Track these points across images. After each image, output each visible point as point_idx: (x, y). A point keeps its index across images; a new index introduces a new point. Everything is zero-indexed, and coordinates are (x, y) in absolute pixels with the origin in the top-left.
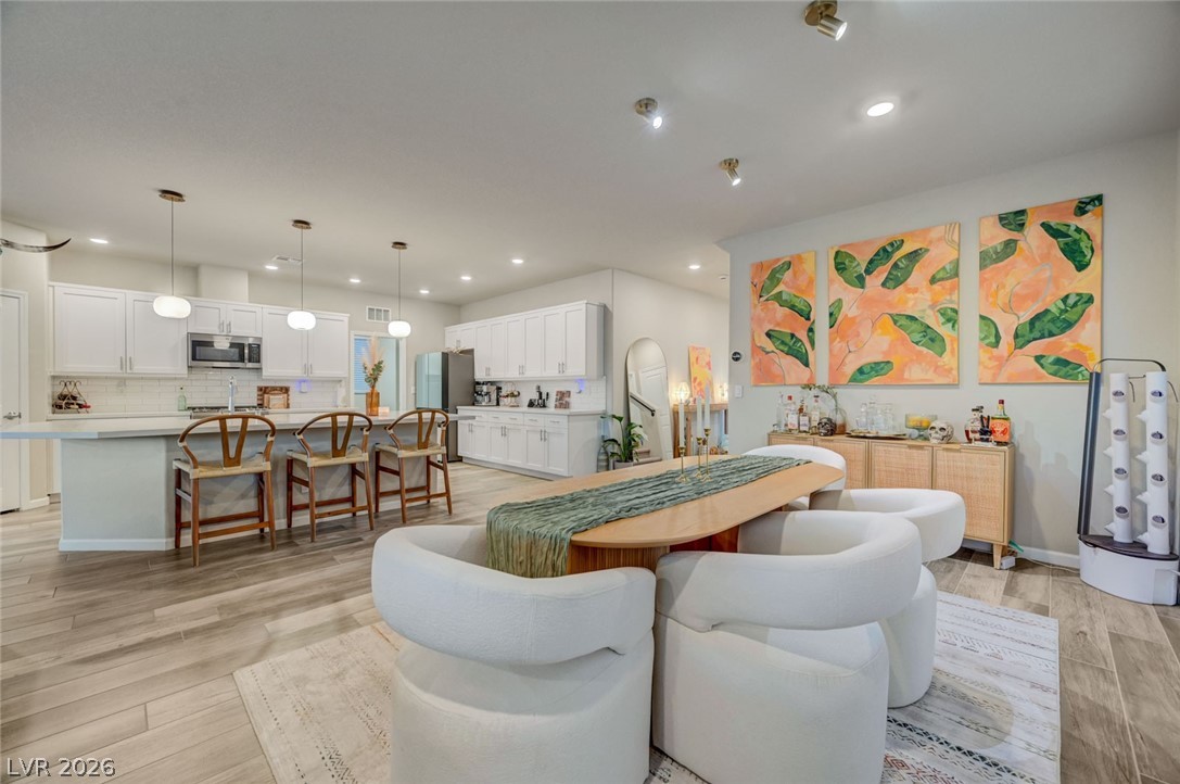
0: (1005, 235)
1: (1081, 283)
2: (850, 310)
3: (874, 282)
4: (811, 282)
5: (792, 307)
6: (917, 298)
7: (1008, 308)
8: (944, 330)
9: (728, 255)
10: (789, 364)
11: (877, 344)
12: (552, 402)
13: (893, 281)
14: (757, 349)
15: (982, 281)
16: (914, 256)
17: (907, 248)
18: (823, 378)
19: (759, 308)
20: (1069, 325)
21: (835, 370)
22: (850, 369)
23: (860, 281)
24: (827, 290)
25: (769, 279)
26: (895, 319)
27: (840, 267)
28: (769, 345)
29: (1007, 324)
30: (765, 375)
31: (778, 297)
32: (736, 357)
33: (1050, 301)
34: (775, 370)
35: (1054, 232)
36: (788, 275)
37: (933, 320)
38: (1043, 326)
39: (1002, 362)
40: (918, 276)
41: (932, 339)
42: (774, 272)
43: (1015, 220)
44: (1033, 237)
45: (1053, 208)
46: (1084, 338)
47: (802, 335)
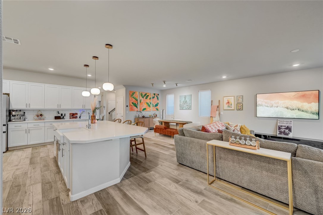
0: (154, 96)
1: (158, 102)
2: (142, 101)
3: (145, 98)
4: (138, 96)
5: (135, 99)
6: (148, 101)
7: (154, 103)
8: (150, 105)
9: (125, 88)
10: (135, 107)
11: (145, 106)
12: (67, 117)
13: (146, 98)
14: (130, 105)
15: (152, 100)
16: (148, 96)
17: (147, 95)
18: (139, 110)
19: (131, 98)
20: (157, 105)
21: (140, 109)
22: (142, 109)
23: (143, 97)
24: (139, 98)
25: (132, 94)
26: (146, 103)
27: (141, 95)
28: (132, 105)
29: (154, 105)
30: (132, 109)
31: (133, 97)
32: (127, 106)
33: (156, 103)
34: (133, 109)
35: (157, 97)
36: (135, 94)
37: (149, 104)
38: (156, 105)
39: (154, 108)
40: (148, 98)
41: (149, 106)
42: (133, 93)
43: (154, 94)
44: (156, 97)
45: (157, 94)
46: (158, 107)
47: (137, 104)
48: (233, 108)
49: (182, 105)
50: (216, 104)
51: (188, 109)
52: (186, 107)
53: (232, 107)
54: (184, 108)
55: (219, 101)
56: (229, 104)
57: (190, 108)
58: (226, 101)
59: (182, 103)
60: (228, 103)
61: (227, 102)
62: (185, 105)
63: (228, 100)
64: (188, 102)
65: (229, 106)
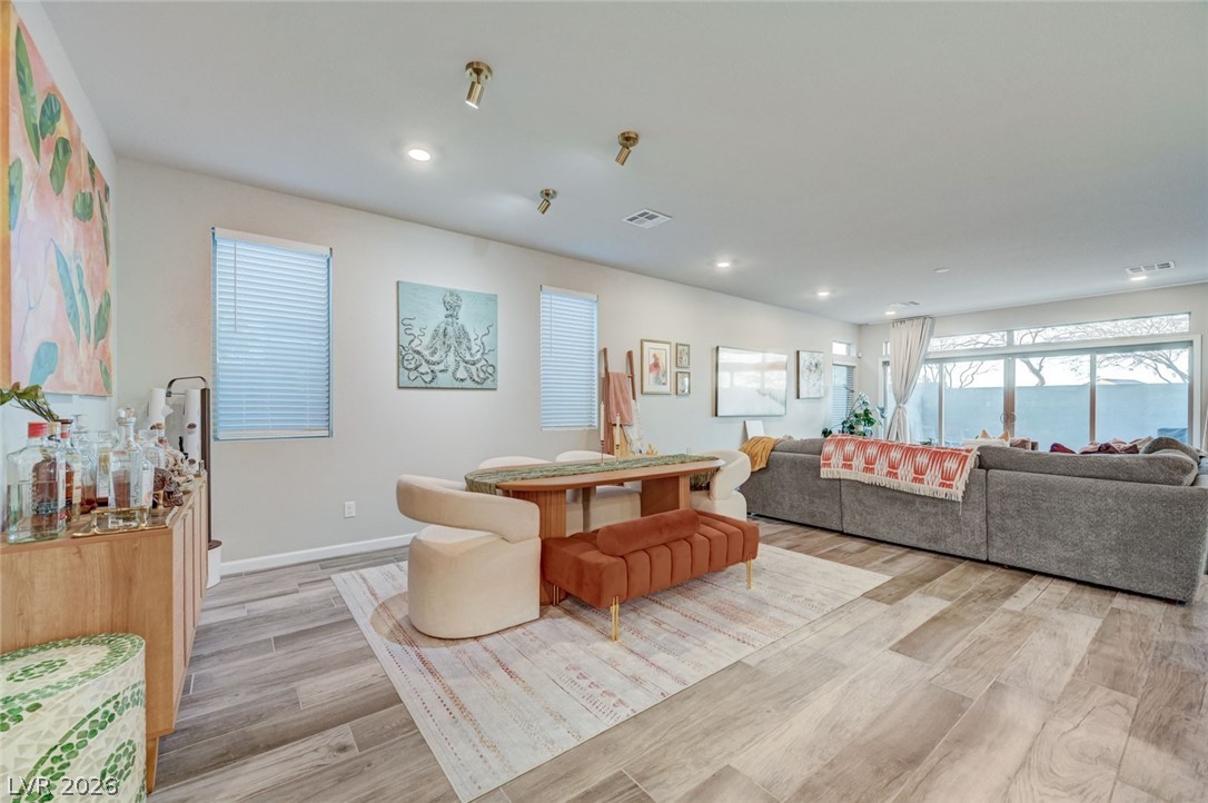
48: (666, 389)
49: (426, 353)
50: (617, 366)
51: (469, 383)
52: (461, 374)
53: (664, 384)
54: (443, 379)
55: (630, 355)
56: (658, 373)
57: (483, 380)
58: (649, 361)
59: (426, 340)
60: (656, 365)
61: (652, 361)
62: (451, 354)
63: (655, 356)
64: (472, 337)
65: (657, 381)
